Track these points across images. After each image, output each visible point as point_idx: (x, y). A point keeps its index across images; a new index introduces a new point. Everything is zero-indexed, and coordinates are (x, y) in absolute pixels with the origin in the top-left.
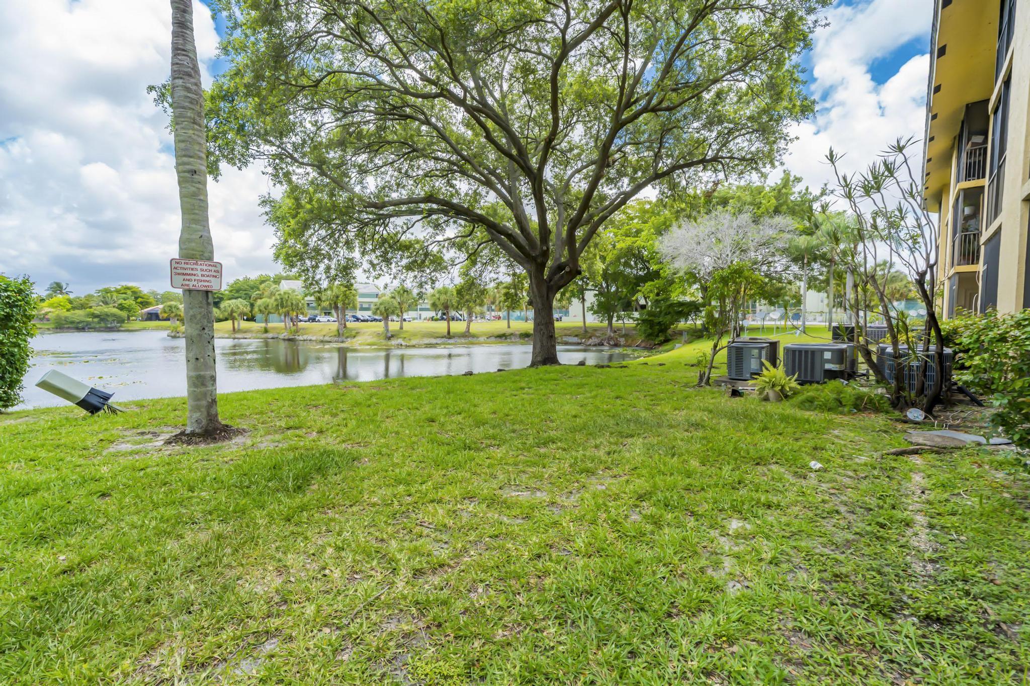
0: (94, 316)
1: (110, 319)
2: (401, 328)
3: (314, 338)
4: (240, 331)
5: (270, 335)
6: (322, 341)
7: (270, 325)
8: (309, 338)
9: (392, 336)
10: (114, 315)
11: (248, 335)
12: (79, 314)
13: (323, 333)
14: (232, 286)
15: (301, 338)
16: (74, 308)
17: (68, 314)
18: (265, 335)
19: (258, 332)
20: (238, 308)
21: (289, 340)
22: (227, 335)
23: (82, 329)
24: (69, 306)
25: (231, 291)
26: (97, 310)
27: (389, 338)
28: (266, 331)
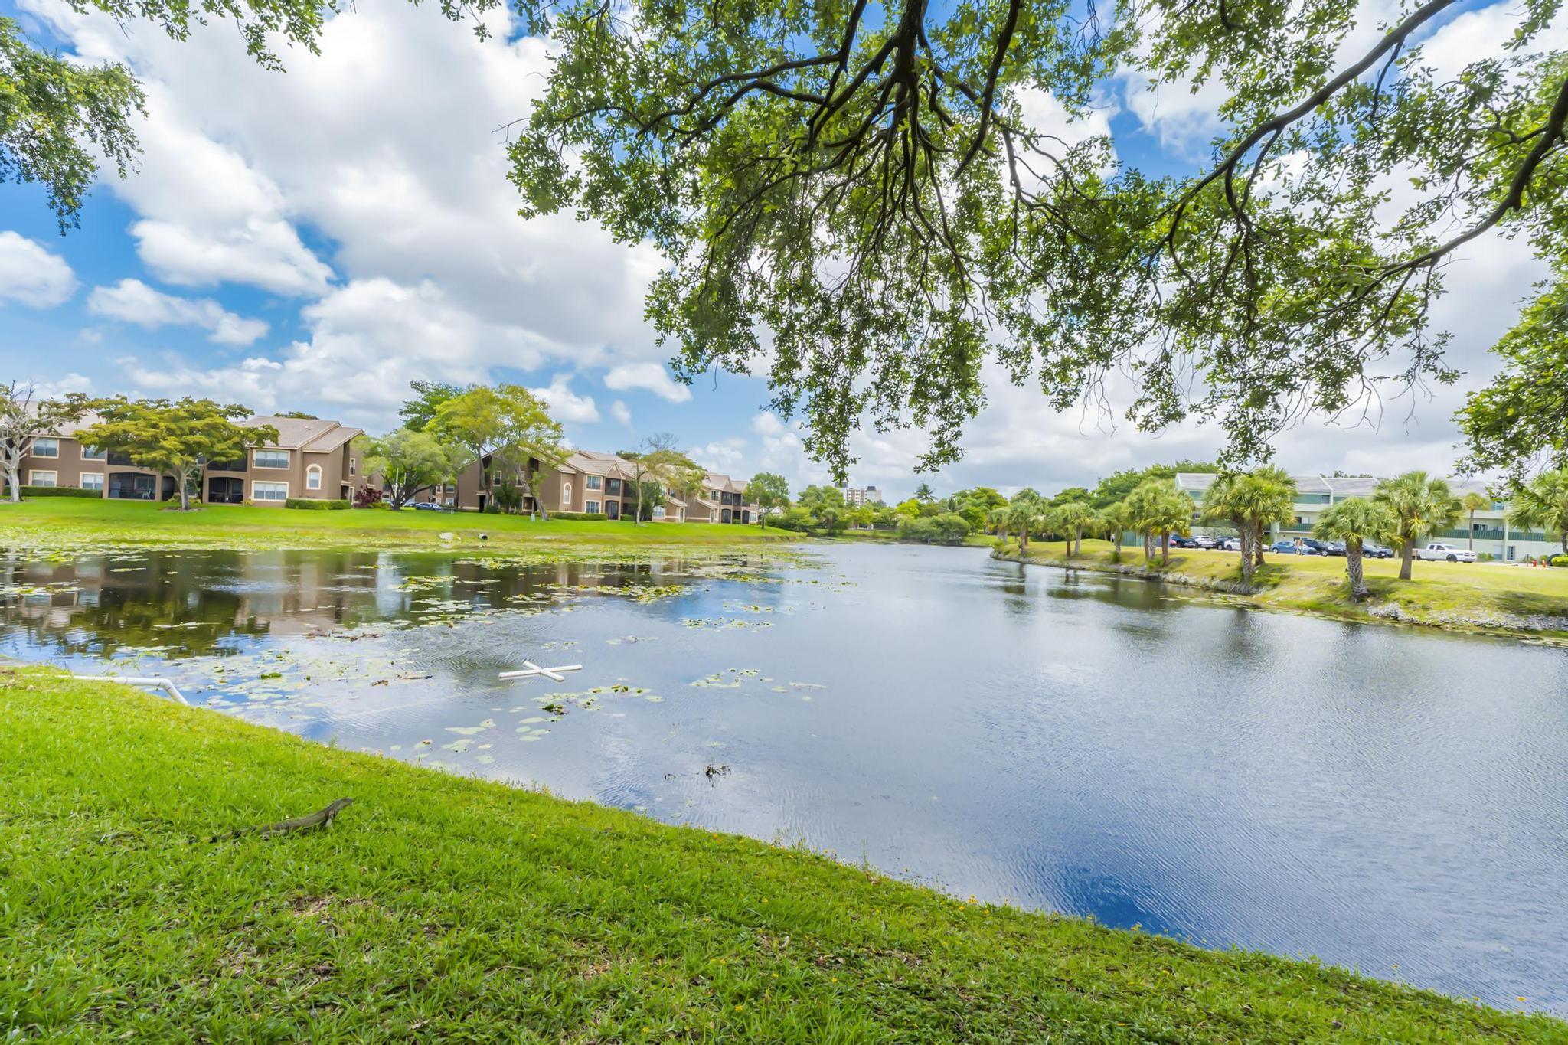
0: (940, 525)
1: (952, 530)
2: (1405, 575)
3: (1191, 581)
4: (1078, 556)
5: (1123, 567)
6: (1207, 589)
7: (1124, 549)
8: (1183, 579)
9: (1372, 593)
10: (958, 525)
11: (1087, 564)
12: (925, 522)
13: (1213, 571)
14: (1105, 485)
15: (1170, 577)
16: (922, 515)
17: (915, 522)
18: (1115, 567)
19: (1106, 559)
20: (1078, 517)
21: (1149, 579)
22: (1057, 562)
23: (925, 541)
24: (917, 512)
25: (1100, 493)
26: (940, 518)
27: (1361, 598)
28: (1117, 559)
